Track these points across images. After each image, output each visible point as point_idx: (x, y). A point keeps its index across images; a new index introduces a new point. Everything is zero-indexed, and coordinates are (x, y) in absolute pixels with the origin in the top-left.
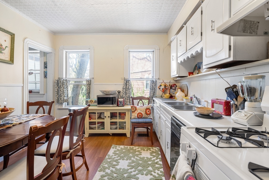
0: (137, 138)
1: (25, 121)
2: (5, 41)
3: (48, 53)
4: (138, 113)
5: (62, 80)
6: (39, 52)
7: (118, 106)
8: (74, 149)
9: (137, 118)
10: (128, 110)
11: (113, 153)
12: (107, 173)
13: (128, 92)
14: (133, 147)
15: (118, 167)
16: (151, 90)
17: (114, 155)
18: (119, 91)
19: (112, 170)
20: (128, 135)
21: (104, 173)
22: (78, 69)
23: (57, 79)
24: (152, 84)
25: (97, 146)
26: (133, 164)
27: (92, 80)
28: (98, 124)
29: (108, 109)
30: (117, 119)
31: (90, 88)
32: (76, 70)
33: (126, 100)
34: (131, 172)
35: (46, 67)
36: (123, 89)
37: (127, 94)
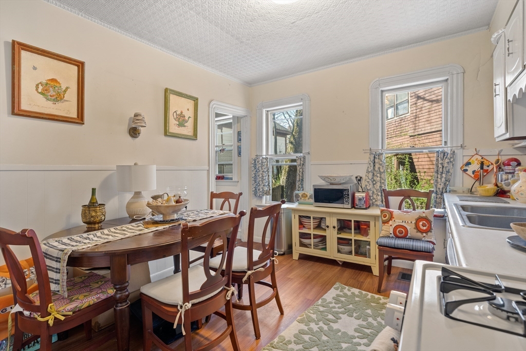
0: (396, 281)
1: (201, 218)
2: (188, 110)
3: (242, 118)
4: (395, 225)
5: (261, 158)
6: (232, 117)
7: (354, 206)
8: (253, 271)
9: (392, 237)
10: (375, 217)
11: (334, 298)
12: (310, 329)
13: (379, 178)
14: (379, 298)
15: (335, 326)
16: (439, 176)
17: (334, 301)
18: (359, 178)
19: (321, 327)
20: (376, 271)
21: (306, 328)
22: (296, 136)
23: (254, 157)
24: (442, 160)
25: (308, 277)
26: (368, 331)
27: (307, 156)
28: (314, 238)
29: (334, 212)
30: (351, 233)
31: (303, 171)
32: (294, 138)
33: (375, 197)
34: (359, 344)
35: (239, 140)
36: (368, 172)
37: (376, 183)
